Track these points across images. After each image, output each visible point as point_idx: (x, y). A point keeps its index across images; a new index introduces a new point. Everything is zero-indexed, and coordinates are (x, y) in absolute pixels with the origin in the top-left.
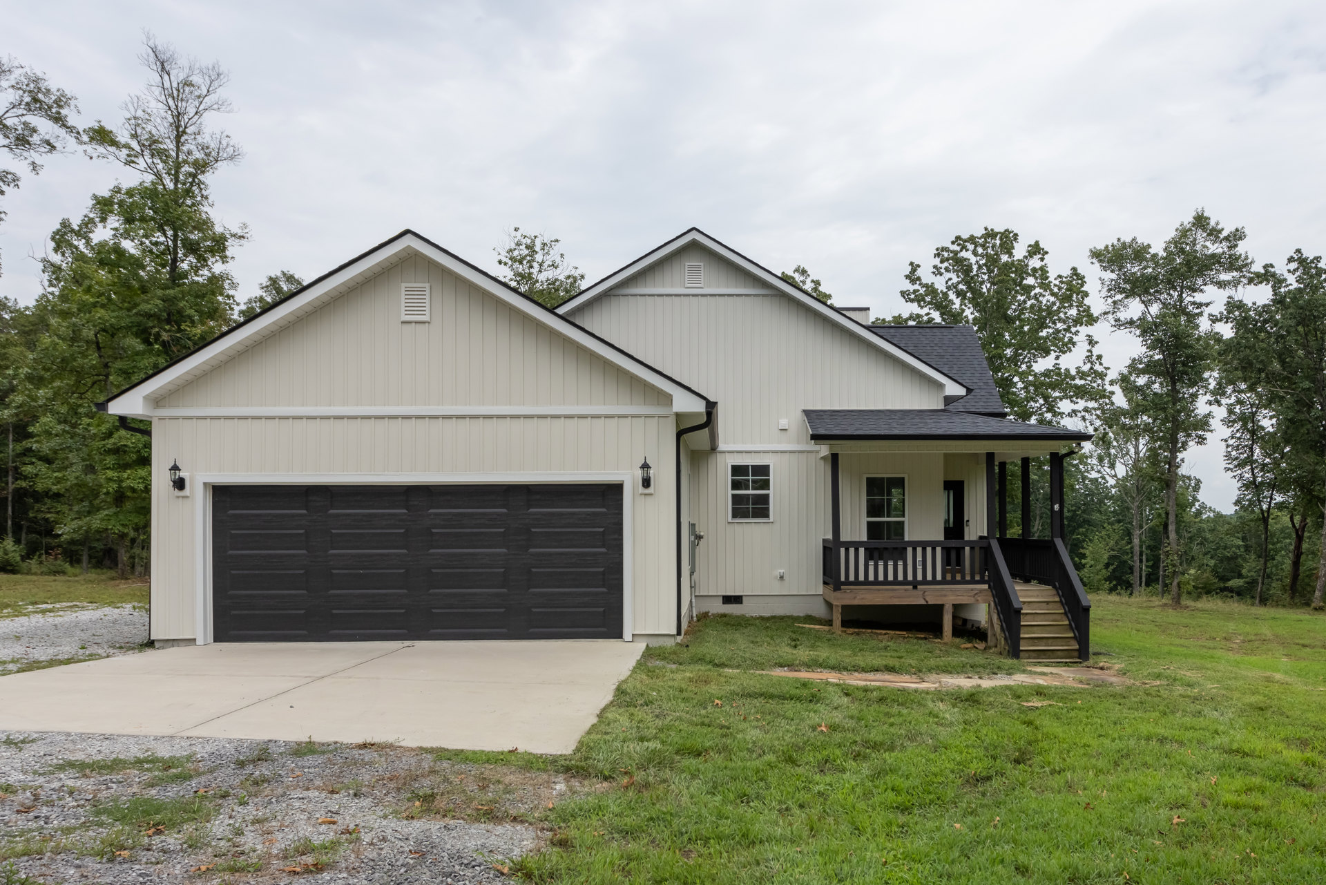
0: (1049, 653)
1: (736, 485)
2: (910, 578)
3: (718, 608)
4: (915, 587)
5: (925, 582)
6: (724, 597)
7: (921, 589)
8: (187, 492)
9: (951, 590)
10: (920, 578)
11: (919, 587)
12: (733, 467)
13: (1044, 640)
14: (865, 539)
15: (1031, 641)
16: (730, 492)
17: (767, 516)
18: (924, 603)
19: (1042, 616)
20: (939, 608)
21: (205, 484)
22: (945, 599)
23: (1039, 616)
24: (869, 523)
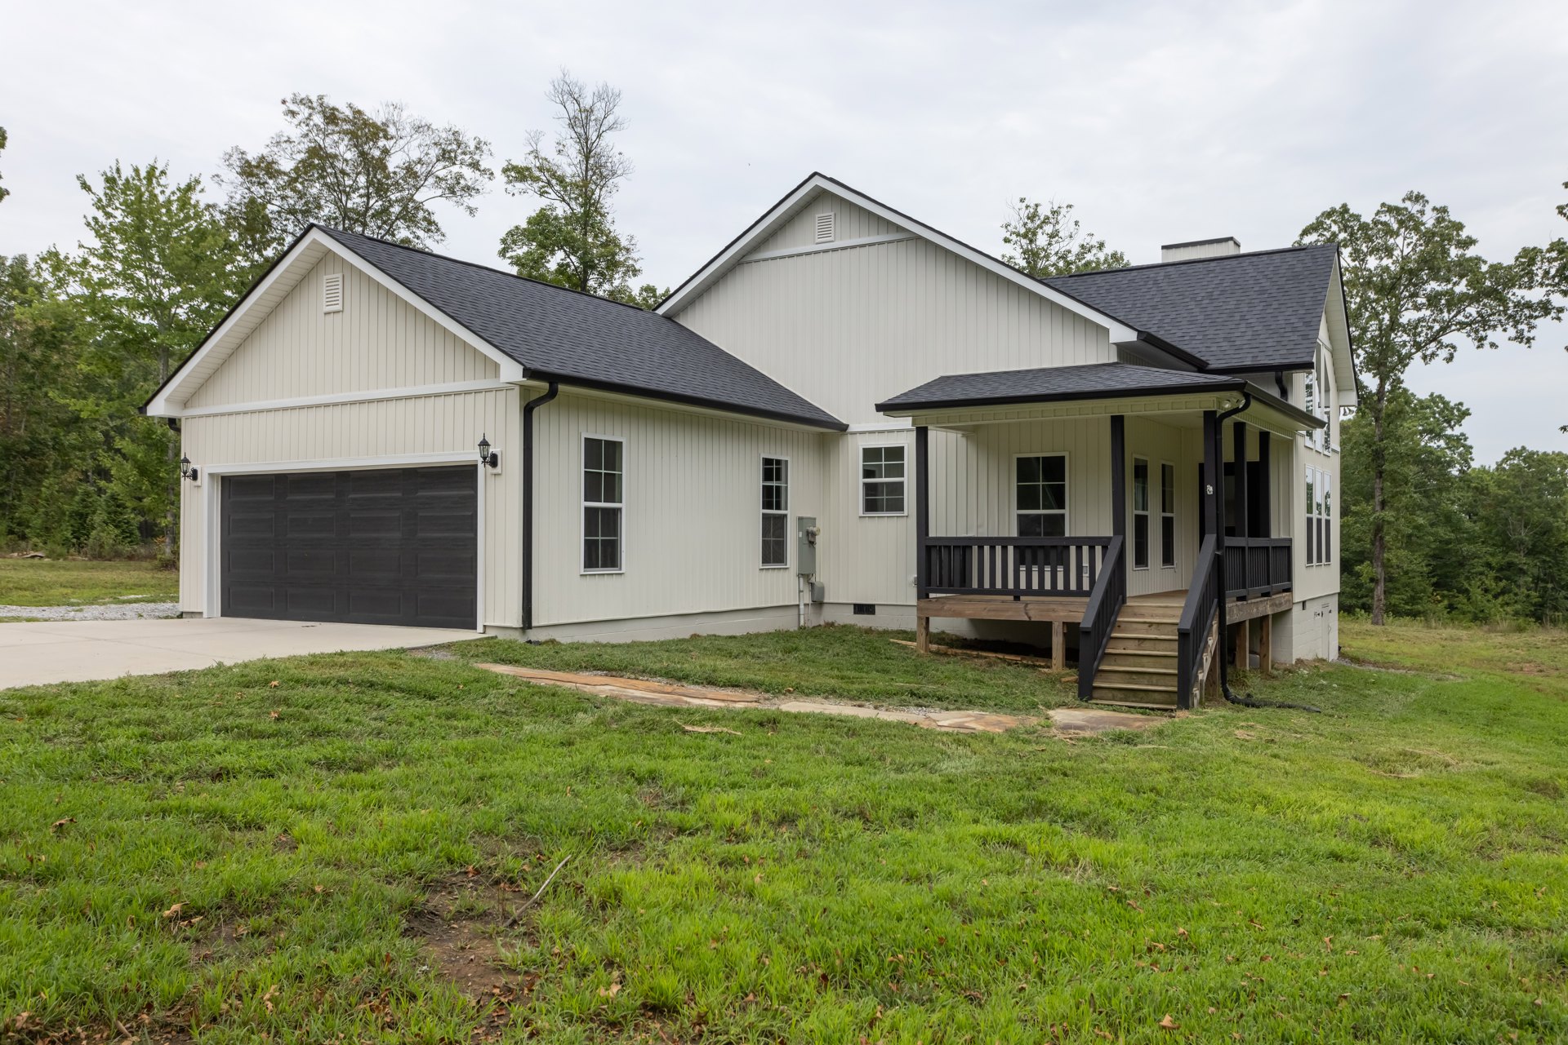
0: (1142, 694)
1: (868, 473)
2: (1011, 586)
3: (848, 618)
4: (1017, 598)
5: (1029, 591)
6: (855, 605)
7: (1023, 602)
8: (198, 482)
9: (1061, 603)
10: (1023, 586)
11: (1022, 598)
12: (866, 451)
13: (1147, 677)
14: (1014, 534)
15: (1127, 676)
16: (862, 481)
17: (902, 509)
18: (1026, 619)
19: (1167, 643)
20: (1047, 627)
21: (211, 475)
22: (1053, 614)
23: (1162, 643)
24: (1019, 516)
